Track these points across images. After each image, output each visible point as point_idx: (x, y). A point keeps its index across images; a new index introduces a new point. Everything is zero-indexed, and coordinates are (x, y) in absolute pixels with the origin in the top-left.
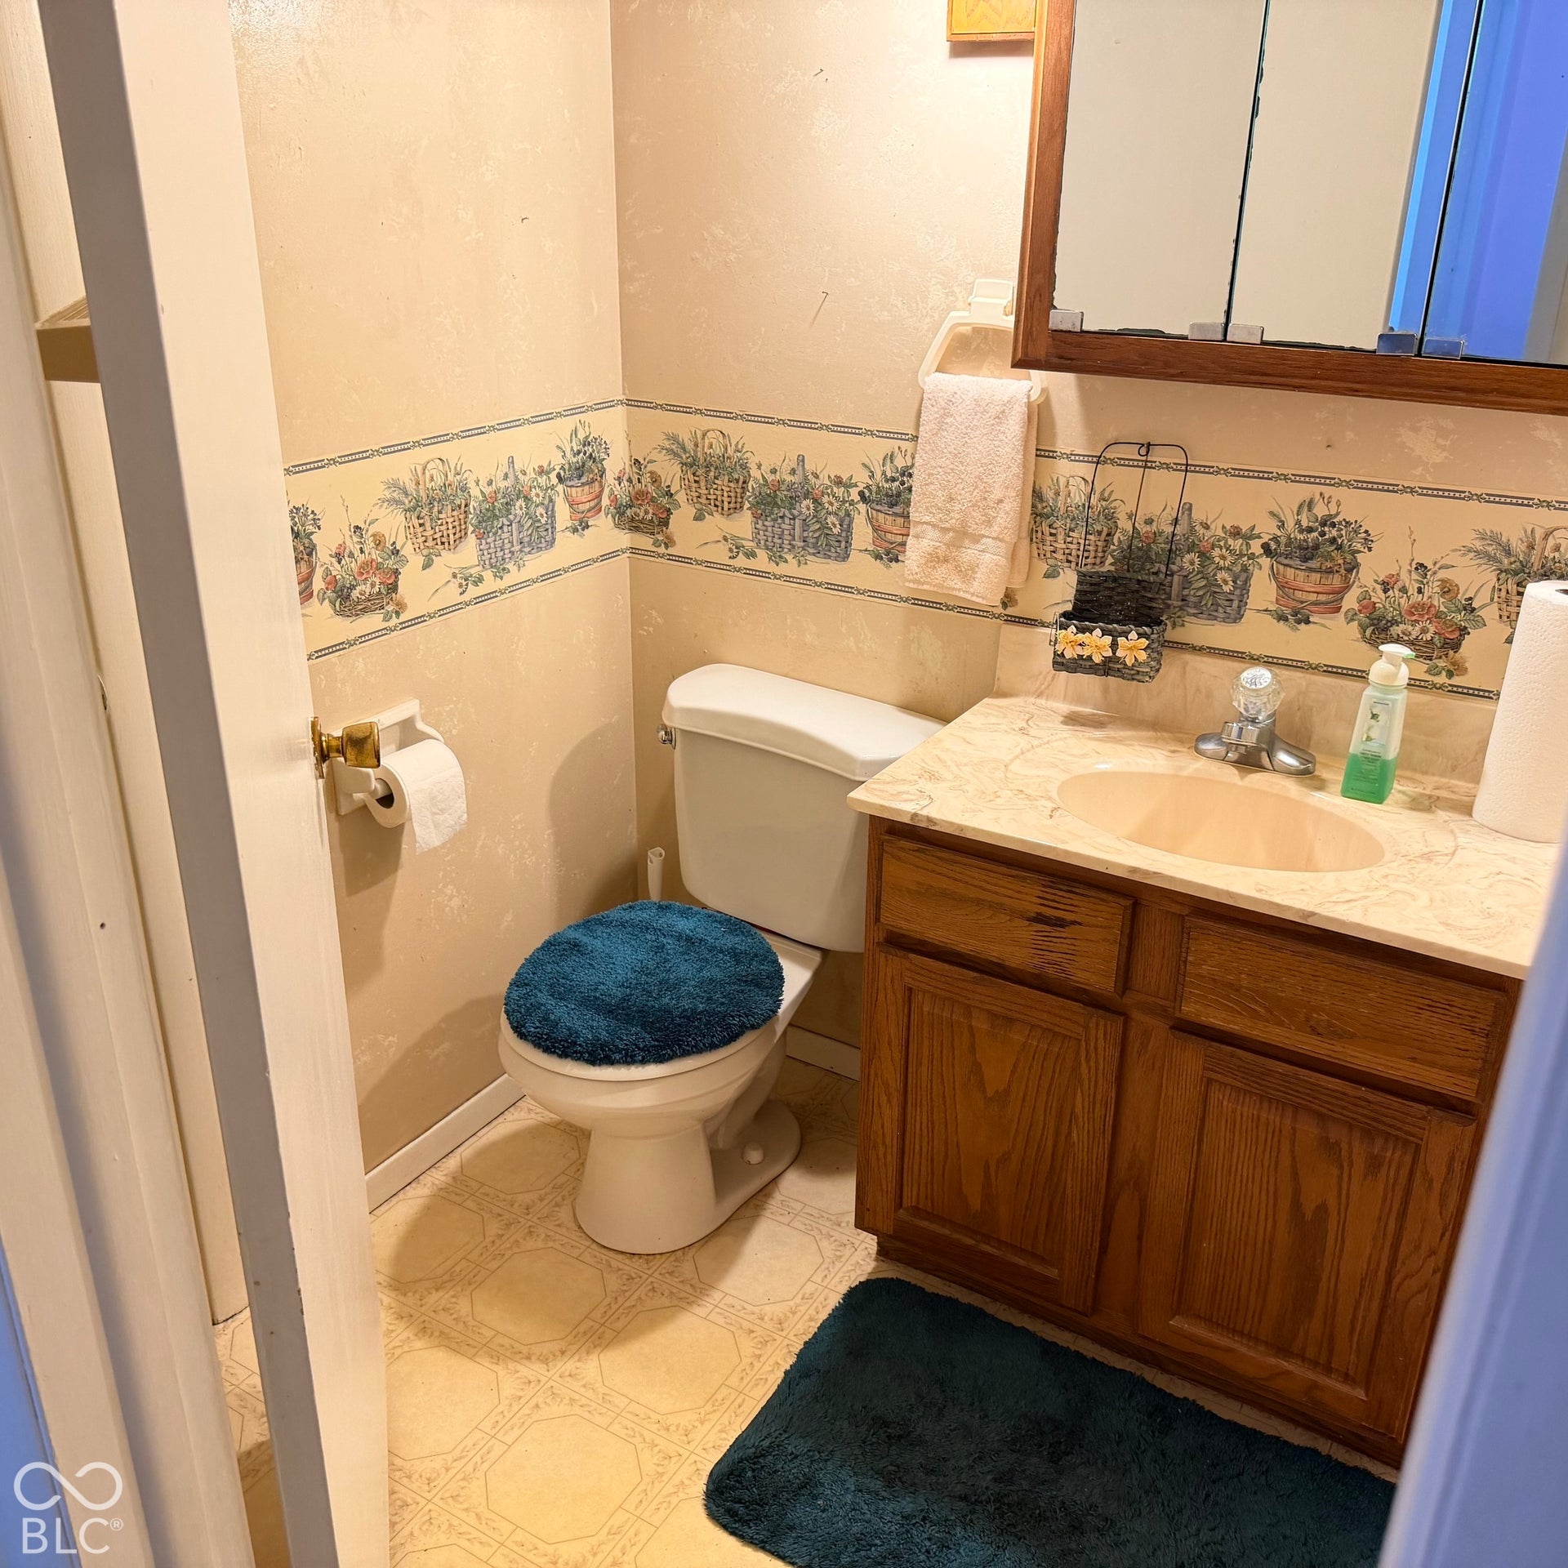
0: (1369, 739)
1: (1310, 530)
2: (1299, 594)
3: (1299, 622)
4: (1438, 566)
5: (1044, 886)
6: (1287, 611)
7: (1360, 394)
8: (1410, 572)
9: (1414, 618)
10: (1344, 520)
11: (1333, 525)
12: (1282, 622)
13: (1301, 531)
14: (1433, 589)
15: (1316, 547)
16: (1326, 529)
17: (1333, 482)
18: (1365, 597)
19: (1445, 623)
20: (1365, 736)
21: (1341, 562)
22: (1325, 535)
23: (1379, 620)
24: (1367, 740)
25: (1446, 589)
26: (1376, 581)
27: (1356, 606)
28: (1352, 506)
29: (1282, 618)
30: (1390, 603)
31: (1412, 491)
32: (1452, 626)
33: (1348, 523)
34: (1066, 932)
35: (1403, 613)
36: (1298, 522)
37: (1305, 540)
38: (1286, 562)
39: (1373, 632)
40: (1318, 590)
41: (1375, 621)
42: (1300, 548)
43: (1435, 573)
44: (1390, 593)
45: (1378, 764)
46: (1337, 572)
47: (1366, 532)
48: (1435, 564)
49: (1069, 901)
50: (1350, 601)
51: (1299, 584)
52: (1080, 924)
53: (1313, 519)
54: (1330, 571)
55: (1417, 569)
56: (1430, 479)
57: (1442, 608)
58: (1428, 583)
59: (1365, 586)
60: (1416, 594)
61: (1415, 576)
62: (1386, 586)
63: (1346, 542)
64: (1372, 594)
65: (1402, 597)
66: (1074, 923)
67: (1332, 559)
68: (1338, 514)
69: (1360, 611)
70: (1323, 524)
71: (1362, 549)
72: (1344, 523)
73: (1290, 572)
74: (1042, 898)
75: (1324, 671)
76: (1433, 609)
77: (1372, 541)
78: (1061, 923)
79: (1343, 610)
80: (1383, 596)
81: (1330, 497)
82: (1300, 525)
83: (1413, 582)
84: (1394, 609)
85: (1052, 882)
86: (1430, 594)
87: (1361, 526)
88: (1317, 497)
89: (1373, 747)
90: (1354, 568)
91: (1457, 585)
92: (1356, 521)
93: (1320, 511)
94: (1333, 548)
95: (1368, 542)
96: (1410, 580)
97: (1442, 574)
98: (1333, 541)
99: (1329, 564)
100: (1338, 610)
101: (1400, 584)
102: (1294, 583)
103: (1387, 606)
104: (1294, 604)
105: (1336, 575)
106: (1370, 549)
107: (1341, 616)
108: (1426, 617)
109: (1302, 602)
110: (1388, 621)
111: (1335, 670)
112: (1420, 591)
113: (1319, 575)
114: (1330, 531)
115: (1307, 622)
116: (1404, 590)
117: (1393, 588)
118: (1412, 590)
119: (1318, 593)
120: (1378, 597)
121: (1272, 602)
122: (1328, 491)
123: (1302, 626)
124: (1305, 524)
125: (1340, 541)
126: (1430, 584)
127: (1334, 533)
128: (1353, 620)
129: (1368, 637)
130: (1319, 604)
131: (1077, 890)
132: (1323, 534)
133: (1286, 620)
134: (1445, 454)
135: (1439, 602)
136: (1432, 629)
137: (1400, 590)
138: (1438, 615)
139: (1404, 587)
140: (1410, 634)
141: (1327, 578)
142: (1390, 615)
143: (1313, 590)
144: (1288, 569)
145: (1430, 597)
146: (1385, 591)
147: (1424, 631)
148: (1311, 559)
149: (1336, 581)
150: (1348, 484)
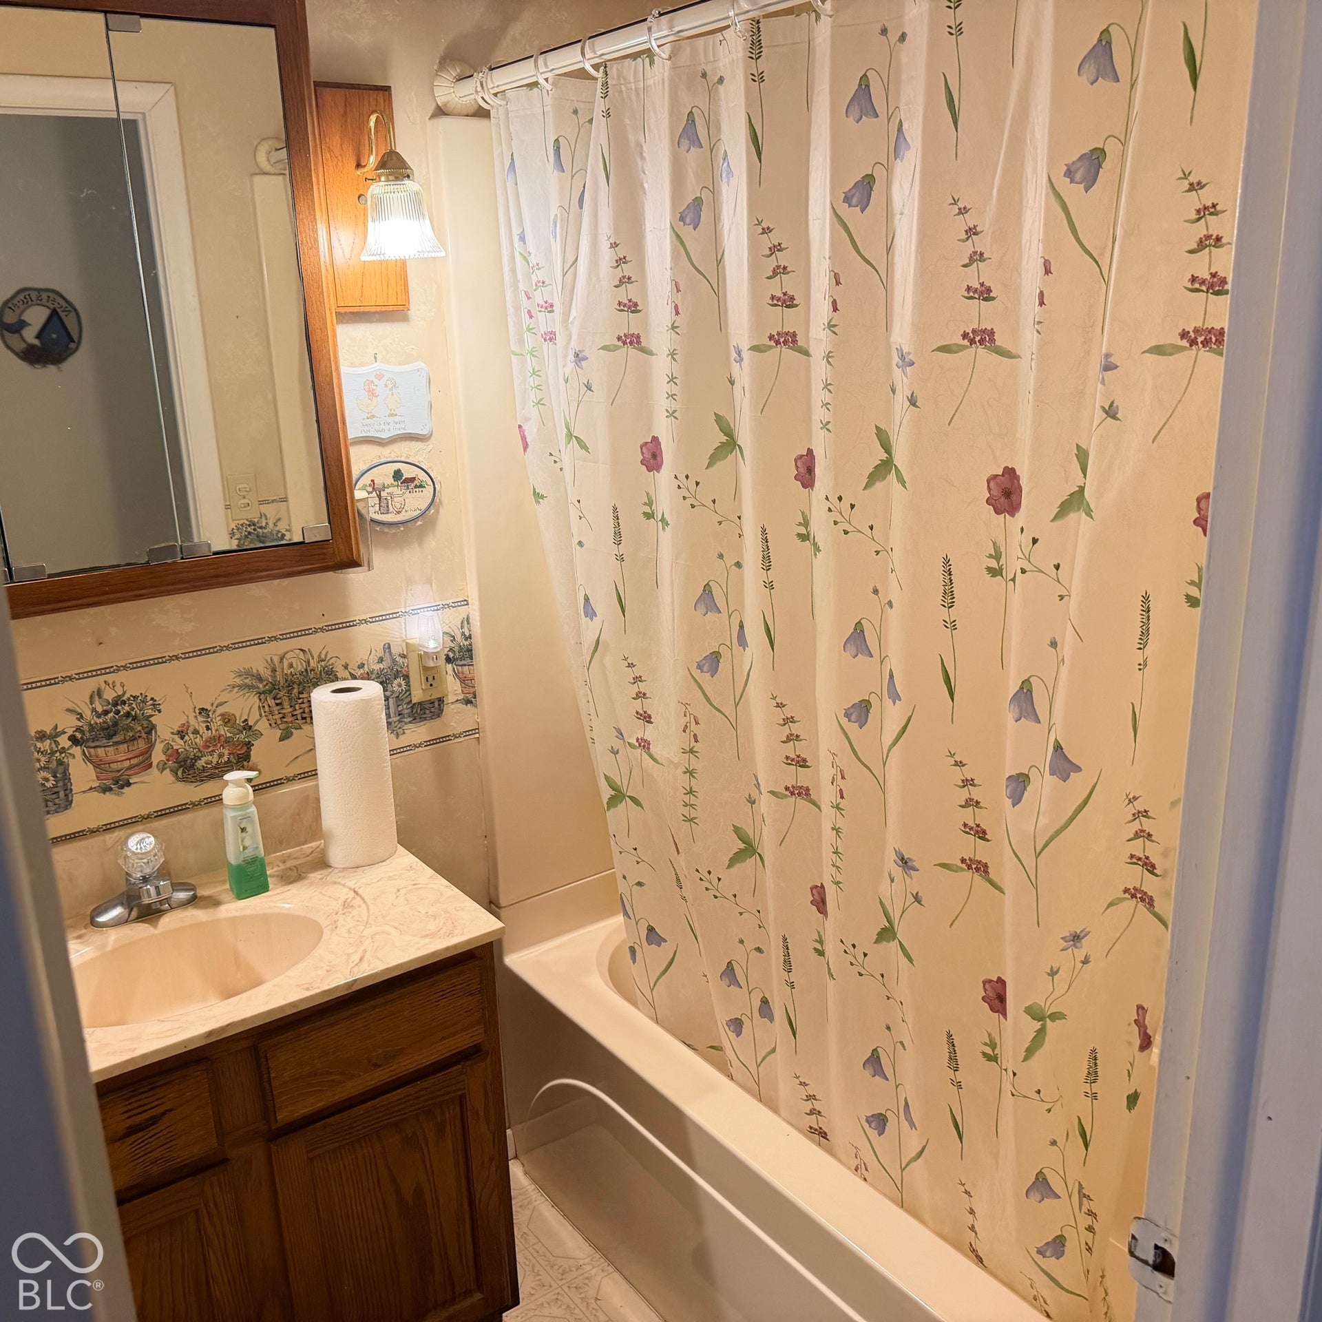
0: (245, 848)
1: (106, 713)
2: (114, 766)
3: (122, 787)
4: (215, 705)
5: (126, 1099)
6: (108, 783)
7: (146, 597)
8: (196, 717)
9: (210, 750)
10: (131, 696)
11: (124, 703)
12: (107, 793)
13: (99, 716)
14: (217, 723)
15: (116, 724)
16: (119, 707)
17: (112, 670)
18: (168, 747)
19: (234, 744)
20: (241, 847)
21: (140, 728)
22: (120, 712)
23: (185, 761)
24: (244, 850)
25: (226, 720)
26: (172, 733)
27: (164, 758)
28: (133, 684)
29: (106, 790)
30: (189, 745)
31: (177, 658)
32: (239, 745)
33: (135, 698)
34: (161, 1125)
35: (201, 749)
36: (94, 710)
37: (104, 722)
38: (94, 744)
39: (184, 772)
40: (130, 757)
41: (183, 763)
42: (103, 729)
43: (214, 712)
44: (187, 738)
45: (258, 862)
46: (139, 737)
47: (152, 699)
48: (212, 705)
49: (156, 1097)
50: (158, 755)
51: (112, 757)
52: (171, 1110)
53: (106, 704)
54: (133, 739)
55: (200, 713)
56: (187, 645)
57: (229, 735)
58: (212, 720)
59: (166, 740)
60: (206, 731)
61: (200, 719)
62: (181, 734)
63: (138, 712)
64: (172, 744)
65: (197, 737)
66: (164, 1113)
67: (132, 729)
68: (124, 693)
69: (168, 760)
70: (115, 704)
71: (153, 713)
72: (132, 698)
73: (101, 751)
74: (126, 1112)
75: (156, 817)
76: (222, 738)
77: (159, 704)
78: (154, 1121)
79: (154, 764)
80: (182, 742)
81: (114, 682)
82: (96, 712)
83: (200, 724)
84: (193, 749)
85: (131, 1092)
86: (216, 727)
87: (146, 696)
88: (103, 685)
89: (249, 853)
90: (152, 729)
91: (233, 714)
92: (141, 694)
93: (109, 695)
94: (129, 720)
95: (156, 707)
96: (198, 723)
97: (220, 710)
98: (128, 714)
99: (131, 734)
100: (150, 766)
101: (191, 729)
102: (107, 759)
103: (187, 748)
104: (114, 774)
105: (140, 741)
106: (159, 711)
107: (154, 770)
108: (219, 745)
109: (119, 771)
110: (192, 759)
111: (163, 812)
112: (208, 728)
113: (126, 745)
114: (123, 708)
115: (129, 784)
116: (196, 732)
117: (187, 734)
118: (202, 729)
119: (130, 759)
120: (178, 744)
121: (94, 781)
122: (109, 678)
123: (126, 790)
124: (100, 709)
125: (133, 713)
126: (214, 720)
127: (127, 708)
128: (164, 769)
129: (181, 777)
130: (134, 767)
131: (159, 1084)
132: (118, 712)
133: (111, 789)
134: (193, 624)
135: (225, 731)
136: (226, 752)
137: (193, 733)
138: (228, 741)
139: (195, 730)
140: (212, 762)
141: (133, 745)
142: (192, 754)
143: (124, 758)
144: (99, 750)
145: (217, 730)
146: (182, 738)
147: (221, 756)
148: (115, 734)
149: (142, 744)
150: (125, 668)
